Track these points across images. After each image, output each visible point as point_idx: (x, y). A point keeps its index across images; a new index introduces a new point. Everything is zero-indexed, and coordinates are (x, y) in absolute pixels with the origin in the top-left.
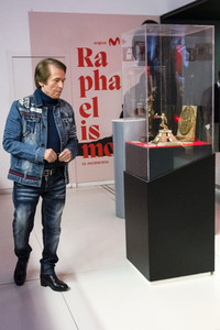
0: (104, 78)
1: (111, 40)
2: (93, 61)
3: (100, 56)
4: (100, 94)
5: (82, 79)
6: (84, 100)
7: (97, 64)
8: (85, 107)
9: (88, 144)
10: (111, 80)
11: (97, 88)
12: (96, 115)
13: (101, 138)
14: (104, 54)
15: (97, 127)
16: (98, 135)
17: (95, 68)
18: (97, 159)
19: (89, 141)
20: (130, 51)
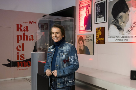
0: (27, 36)
1: (30, 22)
2: (23, 29)
3: (26, 27)
4: (26, 42)
5: (18, 36)
6: (18, 44)
8: (19, 47)
9: (20, 62)
10: (30, 37)
11: (24, 40)
12: (23, 50)
13: (25, 59)
14: (27, 27)
15: (24, 55)
17: (23, 32)
18: (23, 68)
19: (20, 60)
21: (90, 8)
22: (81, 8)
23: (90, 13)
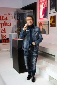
0: (7, 23)
1: (8, 14)
2: (4, 19)
3: (6, 18)
4: (6, 27)
5: (1, 23)
6: (2, 29)
7: (5, 20)
8: (2, 31)
9: (3, 40)
10: (9, 24)
11: (5, 26)
12: (5, 32)
13: (6, 38)
14: (7, 17)
15: (5, 35)
16: (6, 37)
17: (5, 21)
18: (6, 43)
19: (3, 39)
20: (13, 17)
21: (46, 3)
22: (40, 3)
23: (46, 7)
